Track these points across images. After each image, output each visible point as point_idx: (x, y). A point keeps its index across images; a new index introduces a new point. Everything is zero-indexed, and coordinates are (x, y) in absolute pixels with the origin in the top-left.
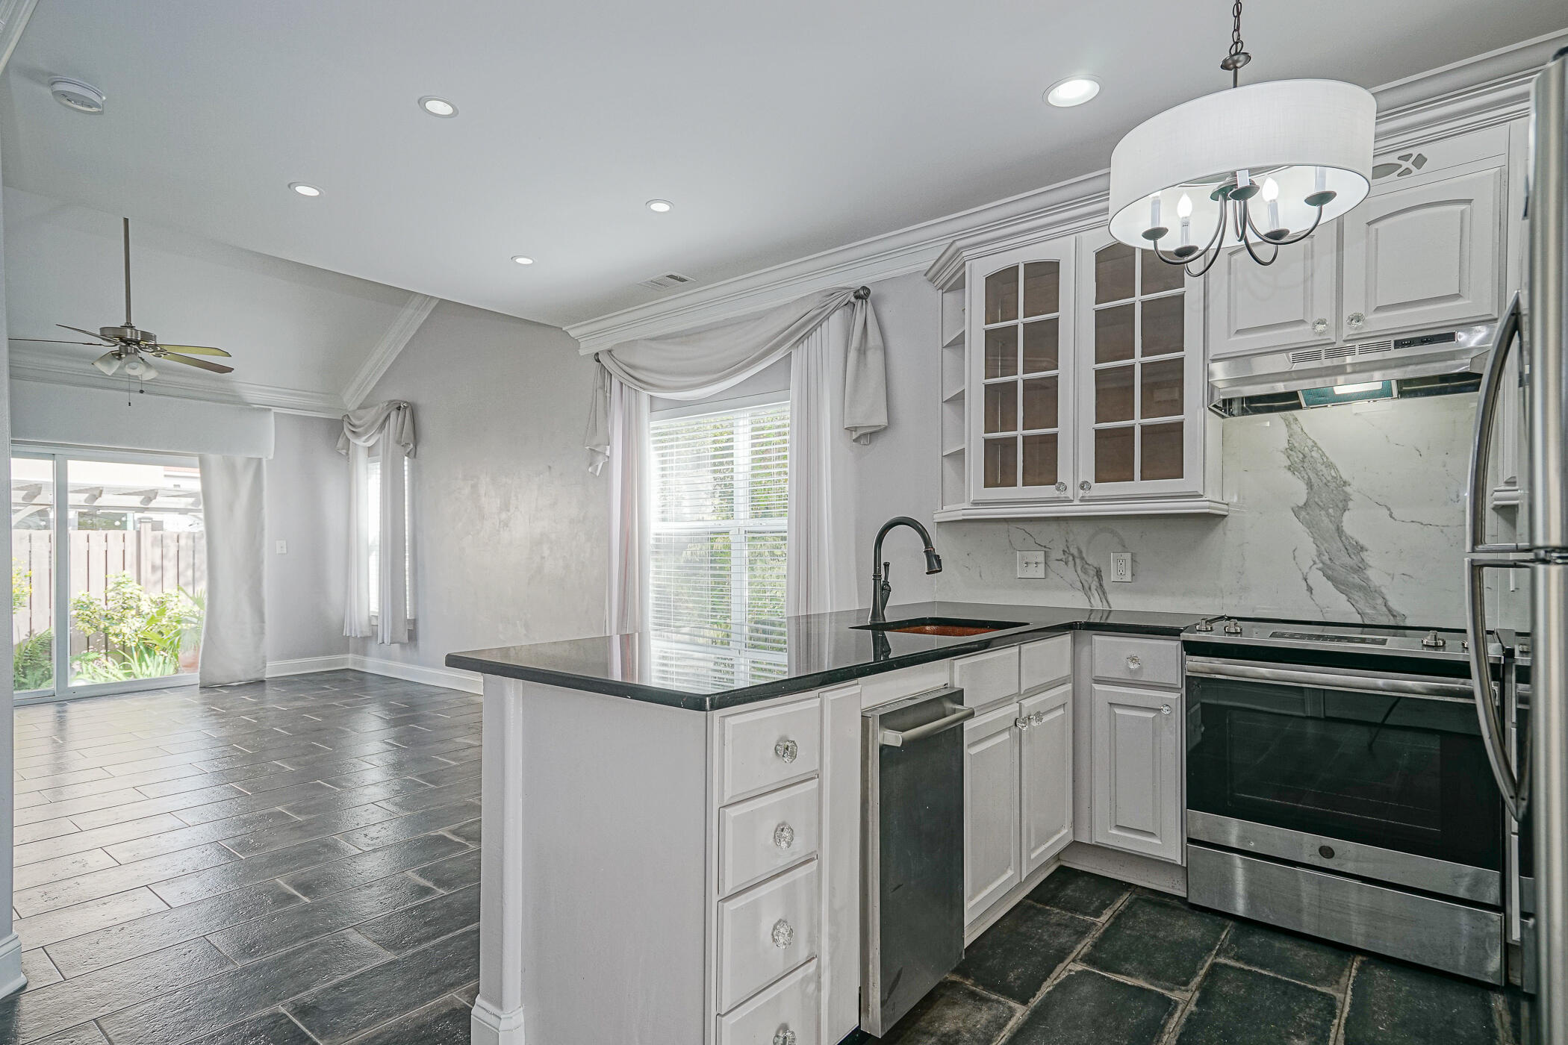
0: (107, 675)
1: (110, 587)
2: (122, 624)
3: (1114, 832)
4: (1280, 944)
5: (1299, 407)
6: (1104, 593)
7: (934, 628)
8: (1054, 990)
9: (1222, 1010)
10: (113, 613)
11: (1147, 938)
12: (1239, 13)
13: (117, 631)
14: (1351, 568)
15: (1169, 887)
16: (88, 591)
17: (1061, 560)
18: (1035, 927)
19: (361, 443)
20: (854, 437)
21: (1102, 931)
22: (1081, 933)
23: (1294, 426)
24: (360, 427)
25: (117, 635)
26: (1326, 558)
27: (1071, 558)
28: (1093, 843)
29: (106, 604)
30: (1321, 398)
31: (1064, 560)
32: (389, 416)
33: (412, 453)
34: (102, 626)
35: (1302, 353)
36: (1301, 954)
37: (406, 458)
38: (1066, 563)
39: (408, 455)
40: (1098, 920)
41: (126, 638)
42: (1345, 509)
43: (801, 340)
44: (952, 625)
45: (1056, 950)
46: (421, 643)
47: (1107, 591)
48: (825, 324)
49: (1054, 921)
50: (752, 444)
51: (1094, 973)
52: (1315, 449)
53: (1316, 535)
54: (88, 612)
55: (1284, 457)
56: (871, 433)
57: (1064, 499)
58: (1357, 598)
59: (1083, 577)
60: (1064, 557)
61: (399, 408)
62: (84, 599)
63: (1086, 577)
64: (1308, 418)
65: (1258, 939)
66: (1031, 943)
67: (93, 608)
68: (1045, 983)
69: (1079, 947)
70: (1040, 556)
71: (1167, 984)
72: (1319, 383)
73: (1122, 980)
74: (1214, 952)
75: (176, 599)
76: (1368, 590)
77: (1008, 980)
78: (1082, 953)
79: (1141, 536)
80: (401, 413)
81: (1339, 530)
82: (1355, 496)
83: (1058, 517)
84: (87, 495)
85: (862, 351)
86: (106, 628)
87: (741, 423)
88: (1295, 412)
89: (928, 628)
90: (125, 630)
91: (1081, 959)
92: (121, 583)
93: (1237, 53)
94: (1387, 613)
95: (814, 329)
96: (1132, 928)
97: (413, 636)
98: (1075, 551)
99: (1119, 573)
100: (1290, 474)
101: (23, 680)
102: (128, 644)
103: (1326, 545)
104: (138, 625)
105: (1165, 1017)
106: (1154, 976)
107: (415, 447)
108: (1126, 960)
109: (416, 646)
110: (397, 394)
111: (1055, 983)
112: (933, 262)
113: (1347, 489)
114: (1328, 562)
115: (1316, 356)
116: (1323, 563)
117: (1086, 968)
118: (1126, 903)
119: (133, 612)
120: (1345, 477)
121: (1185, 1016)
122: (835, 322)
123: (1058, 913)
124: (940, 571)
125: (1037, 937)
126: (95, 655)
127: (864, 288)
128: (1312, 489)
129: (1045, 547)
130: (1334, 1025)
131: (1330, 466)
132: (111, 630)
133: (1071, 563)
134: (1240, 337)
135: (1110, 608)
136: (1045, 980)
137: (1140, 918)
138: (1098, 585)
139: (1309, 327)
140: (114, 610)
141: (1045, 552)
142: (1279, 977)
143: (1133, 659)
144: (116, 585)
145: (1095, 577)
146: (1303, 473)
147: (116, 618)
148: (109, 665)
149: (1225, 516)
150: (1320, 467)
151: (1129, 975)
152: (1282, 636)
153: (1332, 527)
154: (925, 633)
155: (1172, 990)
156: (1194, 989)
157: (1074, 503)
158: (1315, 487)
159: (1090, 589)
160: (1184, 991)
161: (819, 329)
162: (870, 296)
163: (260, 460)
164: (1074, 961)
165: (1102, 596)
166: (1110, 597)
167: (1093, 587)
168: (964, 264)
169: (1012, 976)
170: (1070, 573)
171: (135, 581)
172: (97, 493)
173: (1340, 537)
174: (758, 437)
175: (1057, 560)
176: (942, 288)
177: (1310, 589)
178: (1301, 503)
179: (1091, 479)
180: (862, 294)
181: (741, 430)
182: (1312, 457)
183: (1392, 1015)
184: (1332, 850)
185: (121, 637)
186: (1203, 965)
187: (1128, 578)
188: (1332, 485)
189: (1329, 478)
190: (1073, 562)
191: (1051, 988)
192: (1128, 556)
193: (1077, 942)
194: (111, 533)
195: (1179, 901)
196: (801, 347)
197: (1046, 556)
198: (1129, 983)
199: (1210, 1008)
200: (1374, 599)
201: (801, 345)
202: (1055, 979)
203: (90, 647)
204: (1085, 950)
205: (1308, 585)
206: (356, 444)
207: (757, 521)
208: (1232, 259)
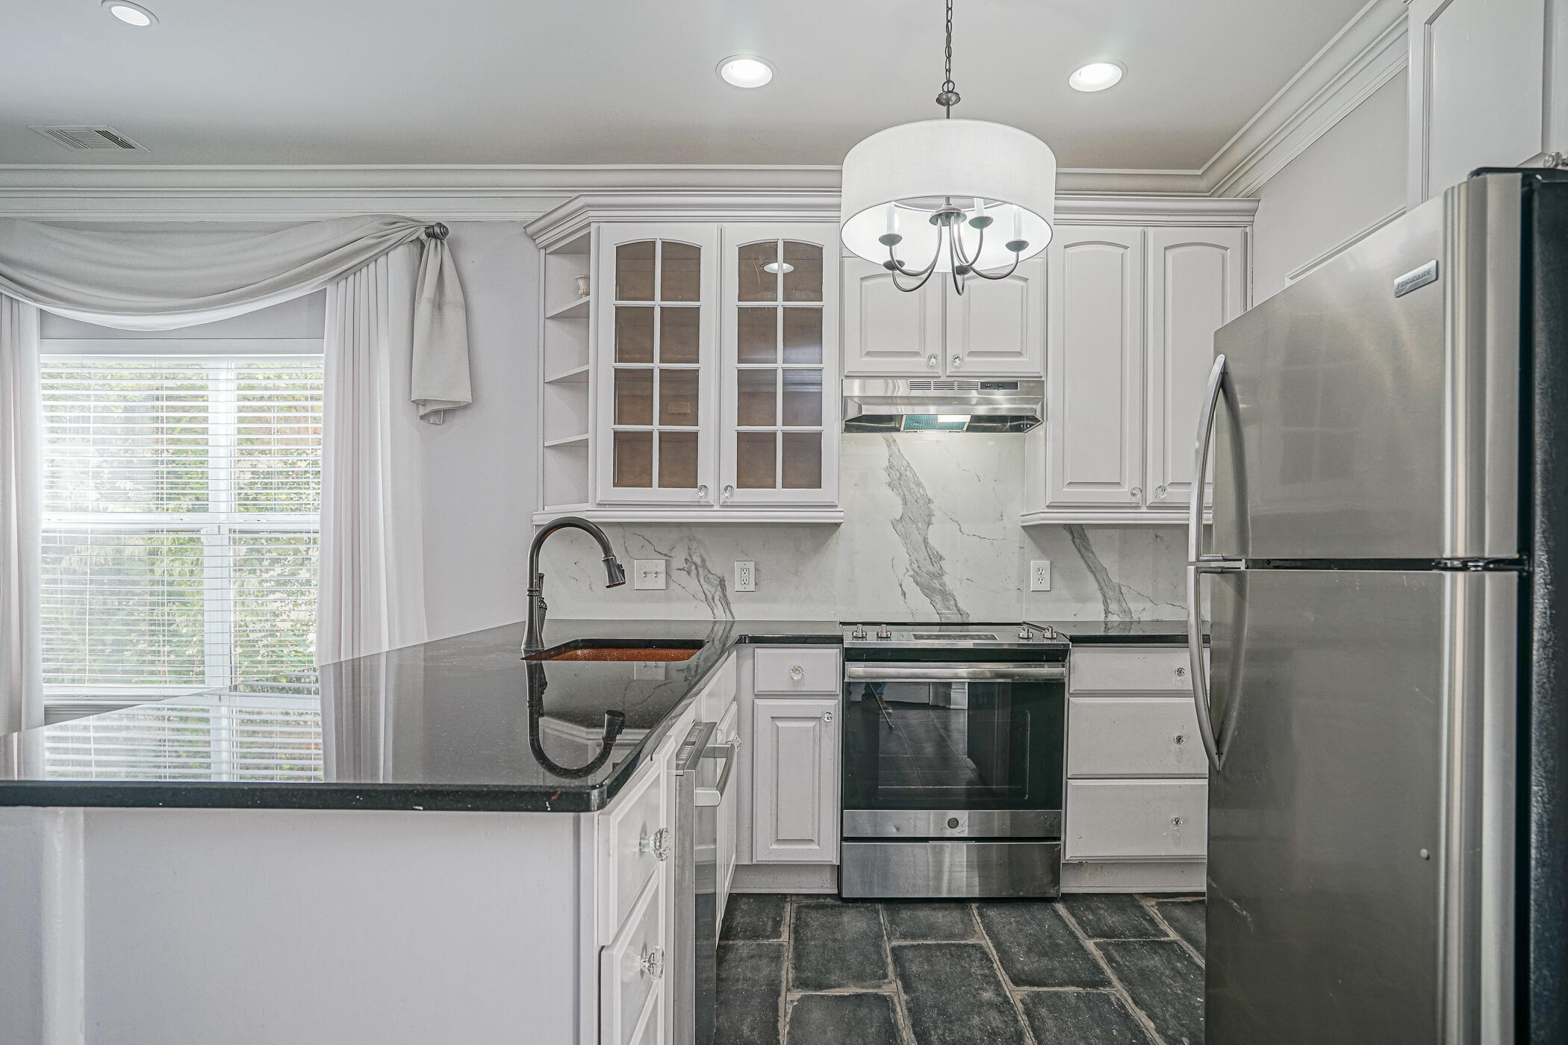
3: (775, 847)
4: (923, 914)
5: (898, 430)
6: (728, 603)
7: (586, 651)
8: (791, 1027)
9: (924, 989)
11: (830, 944)
12: (950, 56)
14: (933, 575)
15: (818, 888)
17: (683, 569)
18: (733, 967)
20: (422, 413)
21: (791, 950)
22: (776, 957)
23: (893, 447)
26: (915, 566)
27: (693, 567)
28: (754, 862)
30: (917, 424)
31: (686, 569)
35: (918, 383)
36: (941, 917)
38: (689, 573)
40: (781, 940)
42: (929, 524)
43: (343, 275)
44: (608, 647)
45: (767, 985)
47: (731, 602)
48: (382, 260)
49: (744, 955)
50: (238, 407)
51: (812, 995)
52: (908, 468)
53: (909, 546)
55: (885, 474)
56: (445, 411)
57: (705, 504)
58: (937, 601)
59: (706, 587)
60: (686, 566)
63: (710, 588)
64: (902, 439)
65: (905, 914)
66: (740, 987)
68: (779, 1024)
69: (784, 973)
70: (660, 565)
71: (873, 982)
72: (919, 410)
73: (838, 994)
74: (886, 938)
76: (945, 595)
77: (745, 1035)
78: (790, 980)
79: (764, 544)
81: (925, 541)
82: (937, 513)
83: (680, 523)
85: (438, 305)
87: (223, 375)
88: (895, 435)
89: (579, 652)
91: (793, 986)
93: (949, 92)
94: (956, 612)
95: (366, 263)
96: (813, 938)
98: (698, 560)
99: (743, 583)
100: (889, 491)
103: (916, 554)
105: (892, 1015)
106: (859, 978)
108: (828, 972)
111: (788, 1020)
112: (540, 215)
113: (931, 506)
114: (917, 570)
115: (926, 386)
116: (914, 571)
117: (803, 993)
118: (793, 915)
120: (930, 496)
121: (904, 1007)
122: (399, 259)
123: (743, 945)
124: (624, 583)
125: (741, 977)
127: (440, 225)
128: (906, 505)
129: (666, 555)
130: (995, 970)
131: (919, 484)
133: (694, 572)
134: (868, 359)
135: (733, 618)
136: (777, 1021)
137: (813, 926)
138: (721, 595)
139: (923, 360)
141: (666, 561)
142: (940, 942)
143: (796, 670)
145: (719, 587)
146: (900, 490)
149: (838, 525)
150: (913, 486)
151: (839, 986)
152: (921, 637)
153: (921, 539)
154: (576, 658)
155: (880, 987)
156: (894, 978)
157: (714, 509)
158: (909, 503)
159: (713, 599)
160: (888, 983)
161: (372, 265)
162: (448, 236)
164: (788, 990)
165: (726, 607)
166: (733, 607)
167: (717, 598)
168: (589, 225)
169: (746, 1030)
170: (692, 584)
173: (926, 548)
174: (245, 398)
175: (678, 569)
176: (545, 248)
177: (904, 594)
178: (898, 518)
179: (734, 484)
180: (437, 233)
181: (222, 386)
182: (906, 475)
183: (1019, 945)
184: (957, 820)
186: (886, 954)
187: (752, 587)
188: (921, 502)
189: (918, 495)
190: (696, 571)
191: (788, 1027)
192: (751, 565)
193: (779, 970)
195: (831, 898)
196: (342, 284)
197: (668, 565)
198: (846, 994)
199: (915, 992)
200: (948, 601)
201: (344, 281)
202: (785, 1016)
204: (790, 976)
205: (902, 590)
207: (246, 515)
208: (863, 283)
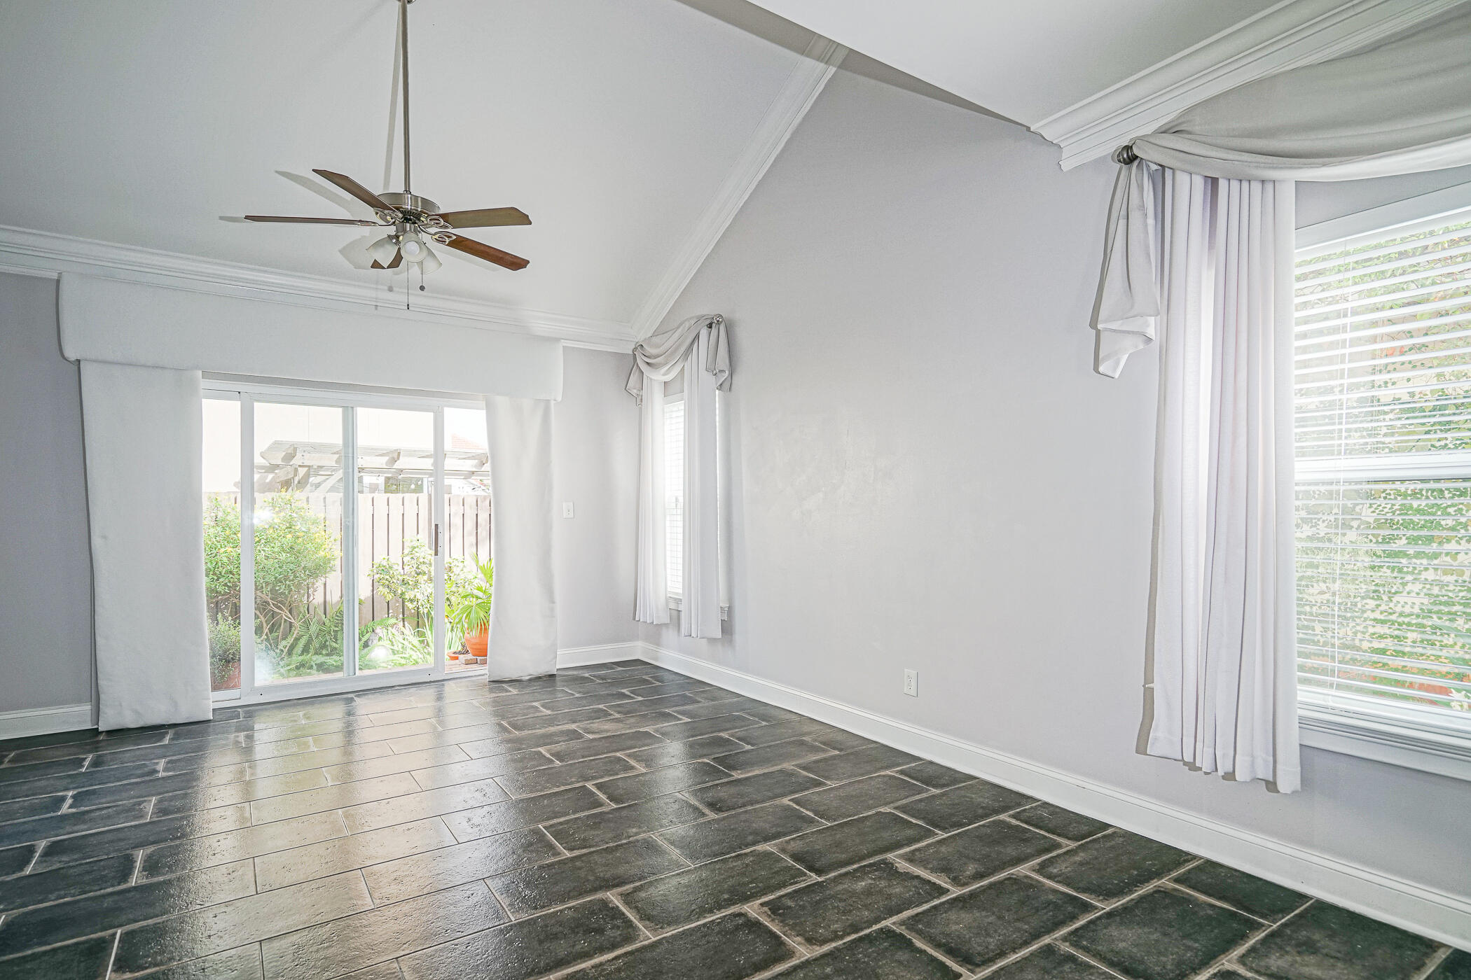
0: (403, 642)
1: (406, 551)
2: (416, 590)
10: (408, 578)
13: (412, 597)
16: (388, 555)
19: (657, 377)
24: (658, 356)
25: (411, 601)
29: (403, 569)
32: (698, 336)
33: (727, 385)
34: (400, 592)
37: (717, 392)
39: (720, 387)
41: (419, 604)
46: (738, 637)
54: (388, 577)
61: (710, 326)
62: (385, 563)
67: (391, 572)
75: (461, 565)
80: (714, 331)
84: (387, 458)
86: (403, 594)
90: (419, 596)
92: (415, 548)
97: (727, 628)
101: (334, 645)
102: (421, 610)
104: (429, 591)
107: (731, 376)
109: (731, 642)
110: (708, 309)
119: (425, 577)
126: (393, 621)
132: (407, 597)
140: (410, 575)
144: (411, 550)
147: (411, 583)
148: (407, 631)
163: (548, 401)
171: (427, 546)
172: (395, 455)
185: (415, 603)
194: (407, 496)
203: (390, 611)
206: (651, 379)
